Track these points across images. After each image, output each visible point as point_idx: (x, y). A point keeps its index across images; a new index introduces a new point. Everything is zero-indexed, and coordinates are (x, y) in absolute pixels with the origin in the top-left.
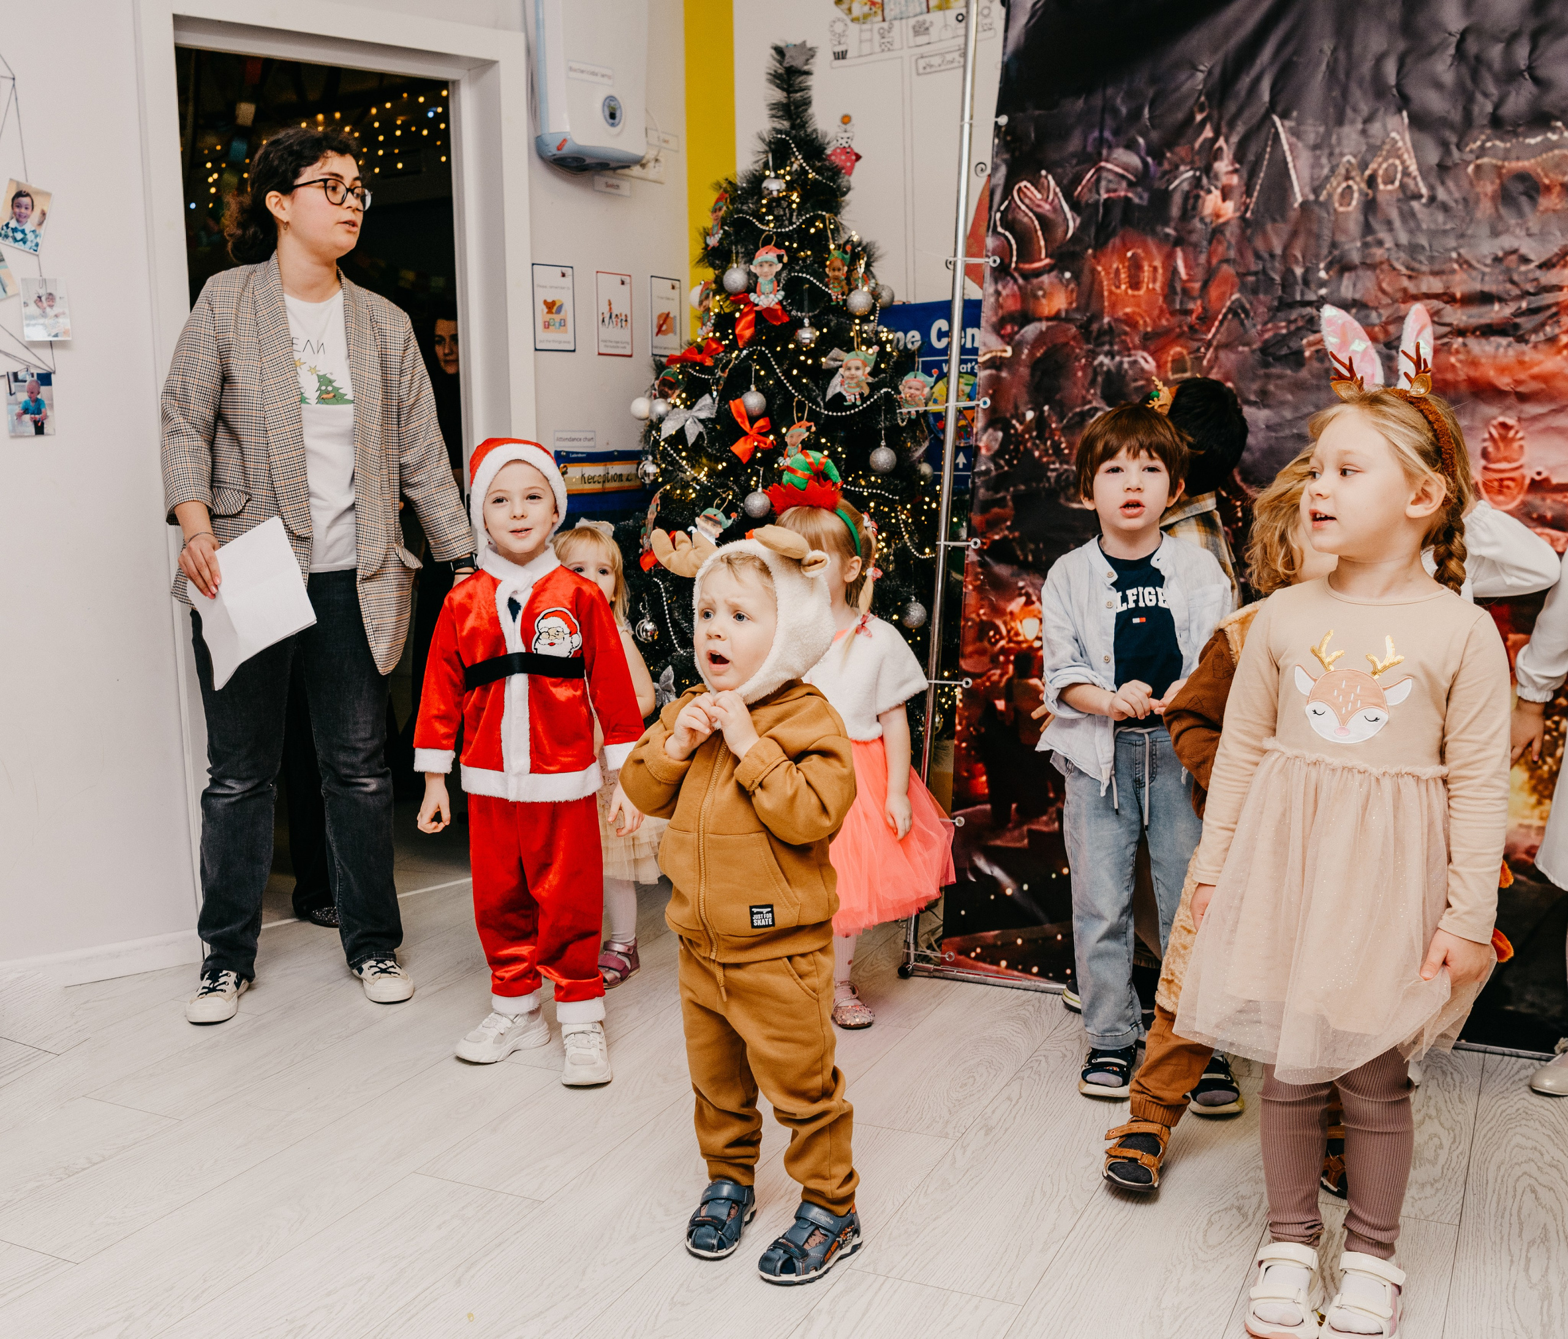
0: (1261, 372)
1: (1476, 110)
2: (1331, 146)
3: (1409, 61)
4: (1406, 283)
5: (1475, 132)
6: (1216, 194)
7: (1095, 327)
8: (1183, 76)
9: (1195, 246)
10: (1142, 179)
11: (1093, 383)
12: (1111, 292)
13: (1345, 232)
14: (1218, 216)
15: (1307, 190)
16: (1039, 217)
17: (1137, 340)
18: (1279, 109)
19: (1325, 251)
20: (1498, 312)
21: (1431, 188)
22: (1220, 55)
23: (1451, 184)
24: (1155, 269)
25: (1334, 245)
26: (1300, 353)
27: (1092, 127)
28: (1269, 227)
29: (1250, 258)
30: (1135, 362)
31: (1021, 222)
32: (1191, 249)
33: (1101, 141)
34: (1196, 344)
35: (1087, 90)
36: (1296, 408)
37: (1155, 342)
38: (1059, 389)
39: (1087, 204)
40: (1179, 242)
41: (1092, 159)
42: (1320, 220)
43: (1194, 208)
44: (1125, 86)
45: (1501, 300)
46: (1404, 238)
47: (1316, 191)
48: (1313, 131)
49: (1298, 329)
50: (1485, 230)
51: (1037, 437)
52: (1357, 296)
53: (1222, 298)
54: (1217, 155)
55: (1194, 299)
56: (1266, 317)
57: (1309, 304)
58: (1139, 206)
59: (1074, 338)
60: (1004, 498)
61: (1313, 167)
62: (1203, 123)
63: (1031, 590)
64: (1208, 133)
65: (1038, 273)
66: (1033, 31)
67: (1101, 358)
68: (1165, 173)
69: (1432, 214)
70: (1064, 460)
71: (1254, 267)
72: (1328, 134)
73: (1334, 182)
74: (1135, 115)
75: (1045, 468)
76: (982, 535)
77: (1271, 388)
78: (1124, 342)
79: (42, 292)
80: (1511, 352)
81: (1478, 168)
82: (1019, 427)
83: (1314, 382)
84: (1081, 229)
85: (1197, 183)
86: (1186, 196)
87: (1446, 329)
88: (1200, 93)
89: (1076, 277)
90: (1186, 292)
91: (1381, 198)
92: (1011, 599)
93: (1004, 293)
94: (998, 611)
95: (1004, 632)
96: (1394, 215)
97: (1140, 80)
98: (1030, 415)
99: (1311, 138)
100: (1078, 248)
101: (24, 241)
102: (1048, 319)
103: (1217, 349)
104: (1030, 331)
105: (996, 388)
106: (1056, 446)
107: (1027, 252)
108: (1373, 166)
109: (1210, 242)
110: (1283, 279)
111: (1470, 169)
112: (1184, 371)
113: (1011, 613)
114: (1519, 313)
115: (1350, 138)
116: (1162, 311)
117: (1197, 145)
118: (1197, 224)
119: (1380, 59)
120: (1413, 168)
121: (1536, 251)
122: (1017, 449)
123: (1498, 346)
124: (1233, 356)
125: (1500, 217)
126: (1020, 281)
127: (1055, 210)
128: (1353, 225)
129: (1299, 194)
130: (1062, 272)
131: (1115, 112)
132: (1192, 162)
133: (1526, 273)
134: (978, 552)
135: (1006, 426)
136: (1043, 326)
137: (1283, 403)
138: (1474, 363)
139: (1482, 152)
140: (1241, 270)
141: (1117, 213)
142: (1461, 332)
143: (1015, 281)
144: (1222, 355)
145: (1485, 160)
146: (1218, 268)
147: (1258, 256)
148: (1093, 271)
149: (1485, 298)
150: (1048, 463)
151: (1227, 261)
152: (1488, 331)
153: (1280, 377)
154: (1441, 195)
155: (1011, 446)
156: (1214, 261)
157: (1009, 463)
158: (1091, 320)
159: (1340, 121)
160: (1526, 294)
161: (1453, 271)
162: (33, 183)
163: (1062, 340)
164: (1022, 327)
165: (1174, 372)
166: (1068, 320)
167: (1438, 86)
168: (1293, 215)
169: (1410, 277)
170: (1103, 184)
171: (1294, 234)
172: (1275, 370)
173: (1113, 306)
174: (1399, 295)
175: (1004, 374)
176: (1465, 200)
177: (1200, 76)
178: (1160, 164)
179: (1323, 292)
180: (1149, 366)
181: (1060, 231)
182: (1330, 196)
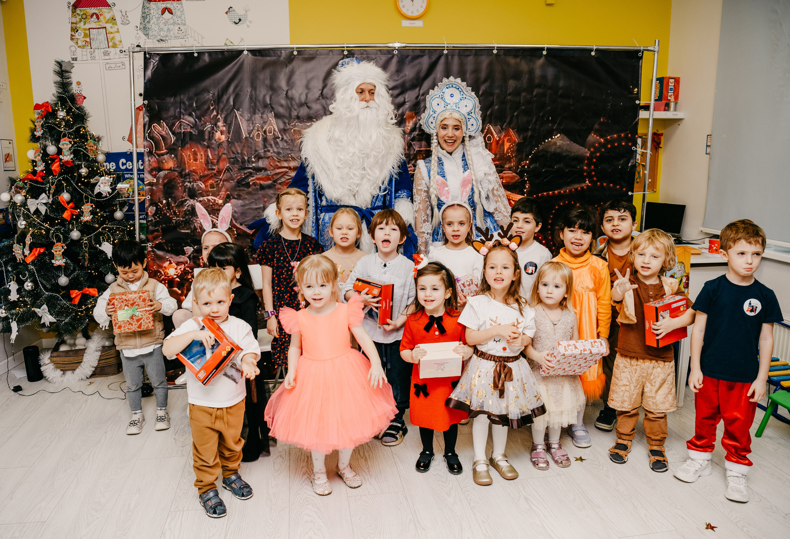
0: (238, 189)
1: (292, 114)
2: (252, 121)
3: (273, 97)
4: (278, 164)
5: (293, 120)
6: (219, 132)
7: (184, 173)
8: (205, 94)
9: (214, 149)
10: (195, 126)
11: (185, 191)
12: (188, 162)
13: (259, 147)
14: (220, 140)
15: (246, 133)
16: (161, 136)
17: (198, 178)
18: (236, 107)
19: (253, 152)
21: (282, 136)
22: (217, 89)
23: (287, 135)
24: (202, 155)
25: (256, 151)
26: (249, 183)
27: (177, 108)
28: (236, 144)
29: (231, 153)
30: (198, 185)
31: (155, 137)
32: (212, 149)
34: (217, 180)
35: (175, 95)
36: (249, 200)
37: (204, 178)
38: (173, 193)
39: (178, 133)
40: (208, 147)
41: (178, 118)
42: (251, 143)
43: (212, 136)
44: (187, 95)
46: (276, 150)
47: (249, 134)
48: (247, 115)
49: (248, 176)
51: (168, 209)
52: (264, 166)
53: (224, 165)
54: (218, 120)
55: (215, 165)
56: (237, 172)
57: (250, 168)
58: (195, 135)
59: (177, 176)
60: (158, 229)
61: (248, 126)
62: (213, 109)
63: (171, 259)
64: (215, 113)
65: (163, 155)
66: (154, 74)
67: (187, 183)
68: (202, 125)
69: (283, 143)
70: (178, 216)
71: (232, 156)
72: (251, 117)
73: (254, 131)
74: (191, 105)
75: (171, 219)
76: (152, 242)
77: (241, 193)
78: (193, 178)
81: (294, 130)
82: (161, 206)
83: (254, 192)
84: (177, 140)
85: (212, 128)
86: (209, 132)
88: (211, 100)
89: (176, 156)
90: (212, 163)
91: (268, 137)
92: (164, 262)
93: (152, 161)
94: (161, 267)
95: (163, 273)
96: (272, 142)
97: (192, 94)
98: (164, 202)
99: (247, 118)
100: (176, 147)
102: (168, 170)
103: (223, 181)
104: (162, 174)
105: (152, 193)
106: (174, 212)
107: (158, 147)
108: (265, 128)
109: (218, 148)
110: (242, 160)
111: (292, 131)
112: (214, 188)
113: (165, 267)
115: (258, 118)
116: (205, 169)
117: (212, 117)
118: (214, 141)
119: (264, 96)
120: (276, 129)
122: (161, 213)
124: (229, 184)
126: (157, 157)
127: (167, 134)
128: (261, 144)
129: (244, 134)
130: (171, 155)
131: (184, 103)
132: (211, 122)
134: (151, 247)
135: (156, 205)
136: (166, 172)
137: (245, 199)
139: (295, 126)
140: (229, 157)
141: (188, 136)
143: (155, 157)
144: (225, 183)
145: (296, 128)
146: (221, 156)
147: (233, 153)
148: (181, 155)
150: (172, 217)
151: (224, 154)
153: (244, 190)
154: (285, 138)
155: (158, 211)
156: (220, 154)
157: (159, 217)
158: (182, 171)
159: (254, 113)
161: (290, 161)
163: (174, 177)
164: (159, 172)
165: (211, 188)
166: (174, 171)
167: (282, 106)
168: (243, 141)
169: (278, 162)
170: (182, 126)
171: (244, 147)
172: (242, 188)
173: (189, 166)
174: (276, 167)
175: (154, 188)
176: (292, 140)
177: (211, 95)
178: (200, 122)
179: (254, 165)
180: (203, 186)
181: (169, 141)
182: (253, 136)
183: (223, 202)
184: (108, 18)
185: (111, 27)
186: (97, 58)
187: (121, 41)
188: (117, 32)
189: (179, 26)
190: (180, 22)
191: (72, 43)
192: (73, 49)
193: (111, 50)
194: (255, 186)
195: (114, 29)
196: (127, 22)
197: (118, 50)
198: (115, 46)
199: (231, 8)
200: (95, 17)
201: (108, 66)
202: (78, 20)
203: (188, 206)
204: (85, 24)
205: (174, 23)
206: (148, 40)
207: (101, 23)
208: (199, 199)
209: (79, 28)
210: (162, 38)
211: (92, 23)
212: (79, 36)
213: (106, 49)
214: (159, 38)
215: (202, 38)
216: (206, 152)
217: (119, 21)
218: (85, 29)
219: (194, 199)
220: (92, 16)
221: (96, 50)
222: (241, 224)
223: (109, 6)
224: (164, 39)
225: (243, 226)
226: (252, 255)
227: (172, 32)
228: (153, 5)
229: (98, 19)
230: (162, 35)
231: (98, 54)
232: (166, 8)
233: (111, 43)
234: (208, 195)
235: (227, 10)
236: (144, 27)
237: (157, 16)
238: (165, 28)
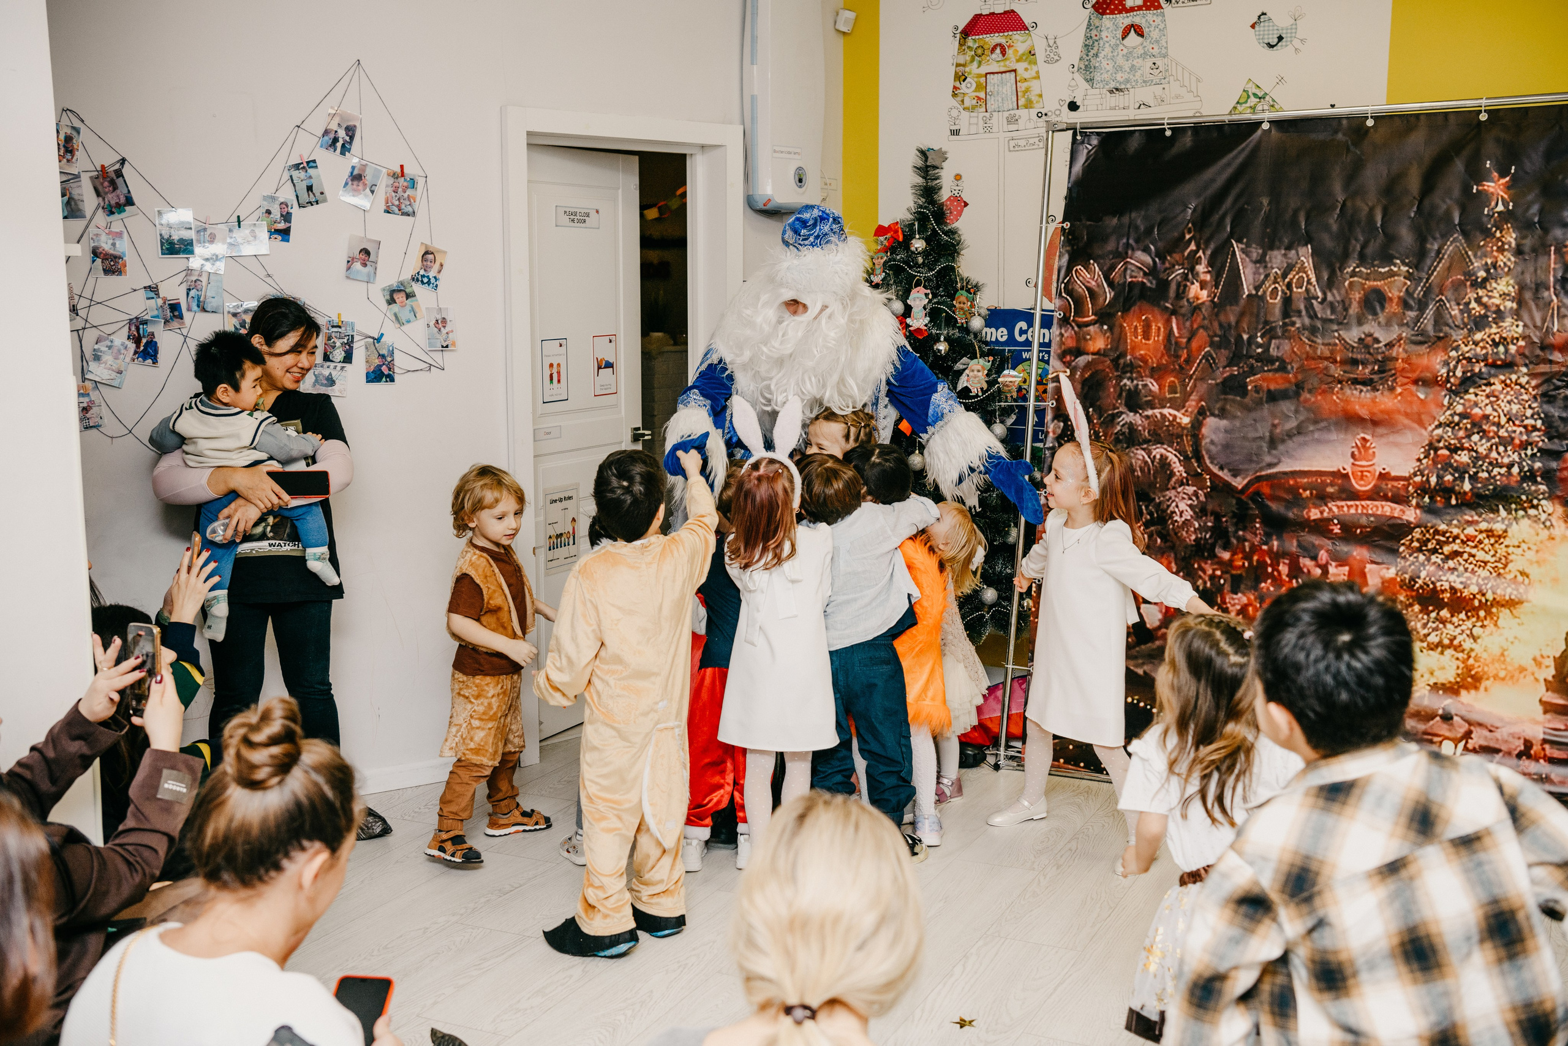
0: (1223, 397)
1: (1351, 248)
2: (1265, 262)
3: (1313, 215)
4: (1309, 349)
5: (1350, 262)
6: (1197, 284)
7: (1122, 361)
8: (1178, 211)
9: (1184, 316)
10: (1152, 272)
12: (1132, 341)
13: (1273, 314)
14: (1198, 299)
15: (1251, 287)
16: (1089, 289)
17: (1147, 373)
18: (1235, 237)
19: (1260, 326)
20: (1363, 371)
21: (1324, 294)
22: (1202, 199)
24: (1159, 328)
25: (1266, 323)
26: (1245, 385)
27: (1122, 236)
28: (1228, 308)
29: (1216, 324)
30: (1146, 385)
31: (1077, 291)
32: (1181, 318)
33: (1128, 245)
34: (1184, 377)
35: (1120, 212)
36: (1243, 420)
37: (1157, 373)
38: (1099, 399)
39: (1119, 285)
40: (1174, 312)
41: (1121, 255)
42: (1259, 305)
43: (1184, 292)
44: (1143, 213)
45: (1364, 363)
46: (1307, 321)
47: (1257, 288)
48: (1256, 252)
49: (1245, 373)
50: (1354, 321)
52: (1280, 354)
53: (1200, 349)
54: (1198, 261)
55: (1182, 348)
56: (1225, 363)
57: (1252, 357)
58: (1150, 288)
59: (1108, 367)
61: (1255, 274)
62: (1190, 240)
64: (1193, 247)
65: (1087, 324)
66: (1088, 169)
68: (1166, 269)
69: (1323, 309)
71: (1219, 332)
72: (1264, 255)
73: (1267, 284)
74: (1149, 231)
77: (1228, 407)
78: (1139, 372)
79: (439, 317)
80: (1368, 395)
81: (1351, 283)
83: (1253, 405)
84: (1114, 300)
85: (1185, 277)
86: (1179, 285)
87: (1330, 379)
88: (1189, 221)
89: (1111, 329)
90: (1177, 344)
91: (1294, 296)
93: (1066, 336)
96: (1302, 307)
97: (1153, 208)
99: (1254, 256)
100: (1112, 311)
101: (429, 283)
102: (1093, 354)
103: (1196, 380)
104: (1082, 360)
107: (1080, 310)
108: (1290, 276)
109: (1192, 315)
110: (1236, 340)
111: (1347, 283)
112: (1176, 393)
114: (1373, 372)
115: (1277, 259)
116: (1163, 355)
117: (1186, 254)
118: (1185, 302)
119: (1296, 212)
120: (1313, 280)
121: (1384, 337)
123: (1361, 391)
124: (1205, 386)
125: (1363, 314)
126: (1076, 329)
127: (1098, 286)
128: (1278, 311)
129: (1247, 289)
130: (1102, 325)
131: (1137, 228)
132: (1183, 264)
133: (1378, 349)
135: (1065, 420)
136: (1090, 358)
137: (1235, 417)
138: (1347, 401)
139: (1354, 274)
140: (1211, 333)
141: (1136, 291)
142: (1340, 382)
143: (1073, 328)
144: (1198, 384)
145: (1355, 279)
146: (1198, 329)
147: (1221, 325)
148: (1121, 326)
149: (1355, 362)
151: (1203, 327)
152: (1355, 382)
153: (1234, 401)
154: (1330, 297)
158: (1119, 357)
159: (1272, 248)
160: (1377, 361)
161: (1336, 345)
162: (436, 245)
163: (1100, 367)
164: (1076, 357)
165: (1170, 392)
166: (1105, 356)
167: (1330, 232)
168: (1242, 302)
169: (1311, 346)
170: (1129, 272)
171: (1242, 314)
172: (1230, 397)
173: (1133, 349)
174: (1304, 356)
176: (1343, 301)
177: (1190, 211)
178: (1163, 263)
179: (1259, 350)
180: (1155, 388)
181: (1101, 300)
182: (1265, 292)
183: (1191, 422)
184: (1021, 52)
185: (1026, 69)
186: (995, 129)
187: (1041, 96)
188: (1035, 78)
189: (1154, 60)
190: (1156, 51)
191: (954, 102)
192: (955, 113)
193: (1023, 113)
194: (1257, 392)
195: (1032, 73)
196: (1056, 58)
197: (1034, 112)
198: (1029, 105)
199: (1264, 14)
200: (998, 51)
201: (1012, 143)
202: (968, 58)
203: (1123, 425)
204: (979, 66)
205: (1144, 56)
206: (1091, 91)
207: (1007, 63)
208: (1146, 413)
209: (970, 73)
210: (1118, 86)
211: (994, 63)
212: (968, 88)
213: (1012, 112)
214: (1112, 85)
215: (1198, 80)
216: (1168, 322)
217: (1040, 56)
218: (979, 76)
219: (1136, 412)
220: (993, 50)
221: (995, 114)
222: (1221, 468)
223: (1027, 29)
224: (1123, 87)
225: (1226, 471)
226: (1236, 531)
227: (1138, 74)
228: (1107, 21)
229: (1004, 55)
230: (1119, 78)
231: (998, 121)
232: (1132, 26)
233: (1023, 99)
234: (1164, 407)
235: (1255, 19)
236: (1086, 66)
237: (1113, 42)
238: (1127, 66)
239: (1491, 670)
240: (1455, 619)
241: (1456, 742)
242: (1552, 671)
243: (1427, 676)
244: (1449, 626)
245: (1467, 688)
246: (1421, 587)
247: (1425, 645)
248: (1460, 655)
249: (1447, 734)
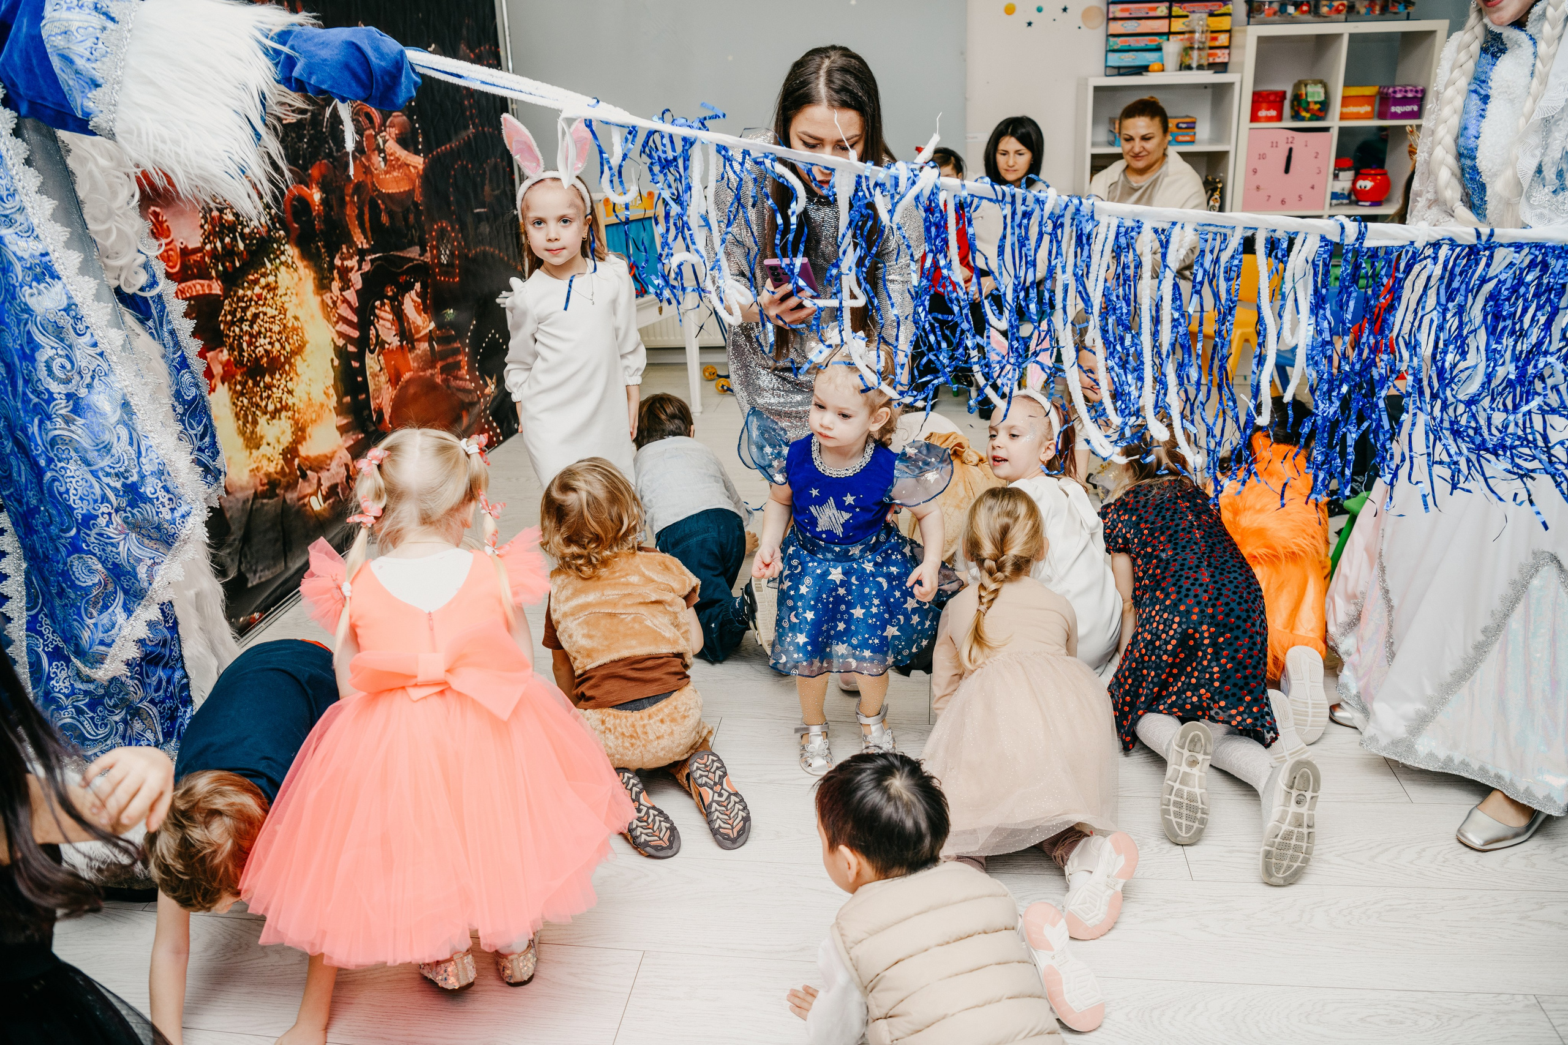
239: (307, 417)
240: (275, 382)
241: (315, 494)
242: (335, 398)
243: (276, 446)
244: (274, 390)
245: (300, 442)
246: (248, 360)
247: (268, 416)
248: (290, 413)
249: (309, 491)
